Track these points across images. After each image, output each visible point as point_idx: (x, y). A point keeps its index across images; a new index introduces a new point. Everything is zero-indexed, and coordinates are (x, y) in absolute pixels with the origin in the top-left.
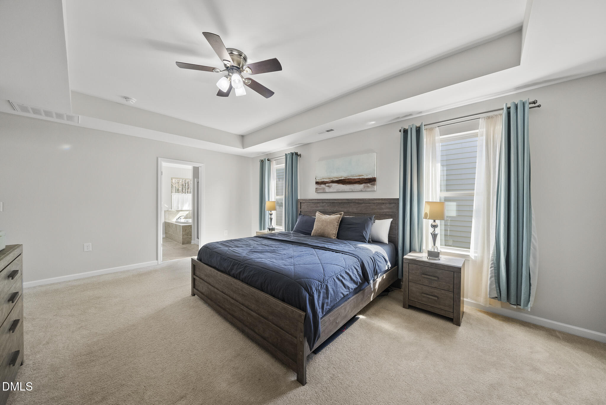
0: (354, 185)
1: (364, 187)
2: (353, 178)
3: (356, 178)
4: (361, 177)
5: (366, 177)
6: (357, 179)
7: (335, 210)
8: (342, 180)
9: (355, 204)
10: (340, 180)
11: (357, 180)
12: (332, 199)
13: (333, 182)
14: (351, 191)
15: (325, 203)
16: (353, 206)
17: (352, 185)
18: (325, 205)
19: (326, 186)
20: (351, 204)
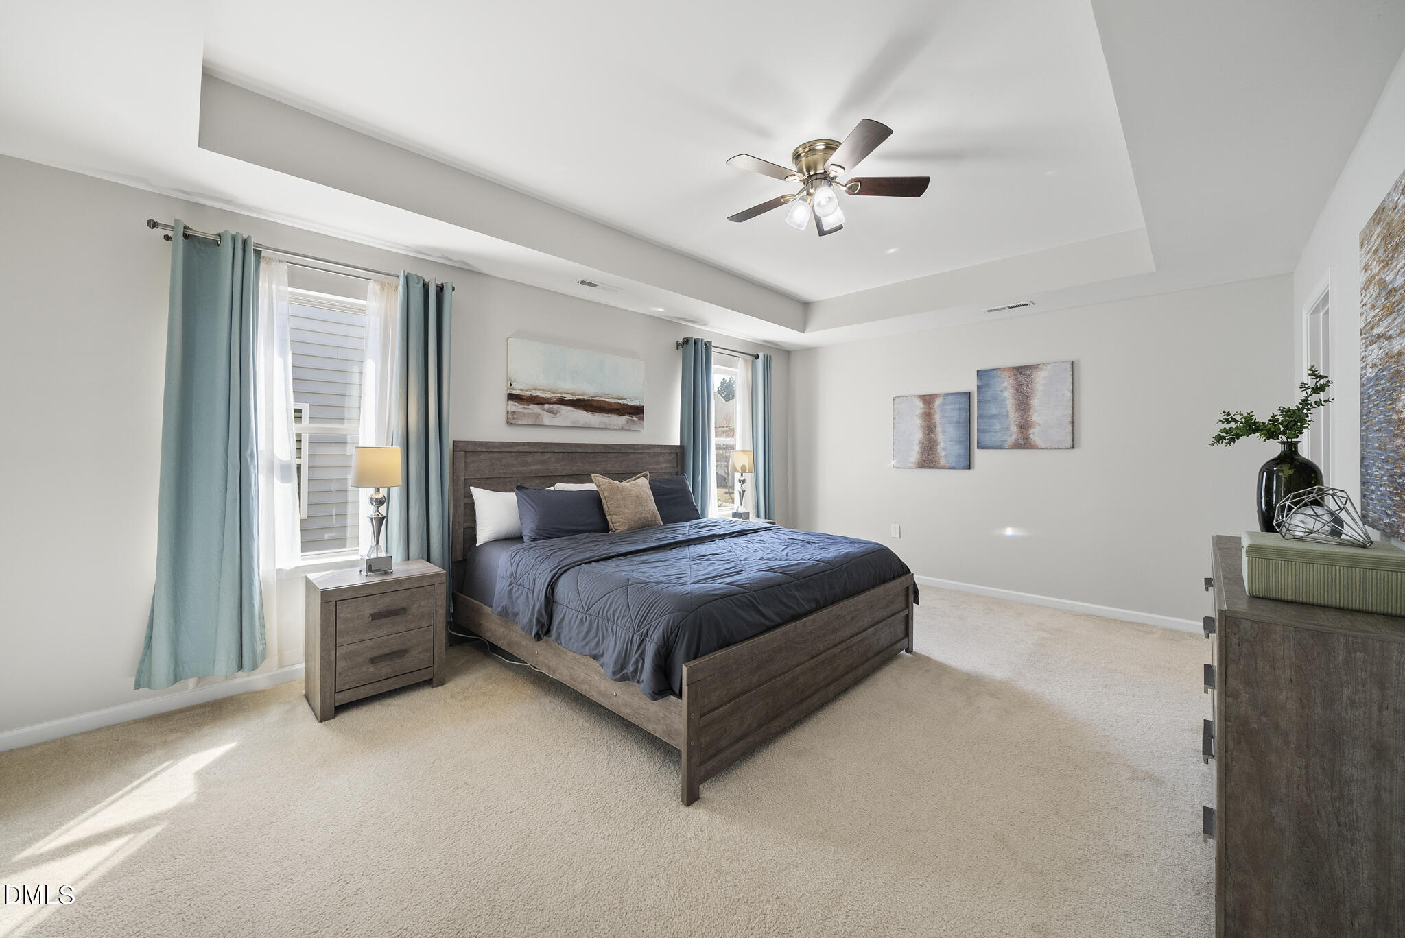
0: (609, 415)
1: (628, 423)
2: (606, 400)
3: (613, 401)
4: (622, 402)
5: (630, 403)
6: (615, 403)
7: (575, 469)
8: (584, 400)
9: (617, 454)
10: (579, 400)
11: (616, 407)
12: (570, 445)
13: (562, 402)
14: (604, 426)
15: (549, 455)
16: (613, 459)
17: (605, 415)
18: (549, 458)
19: (544, 410)
20: (609, 455)
